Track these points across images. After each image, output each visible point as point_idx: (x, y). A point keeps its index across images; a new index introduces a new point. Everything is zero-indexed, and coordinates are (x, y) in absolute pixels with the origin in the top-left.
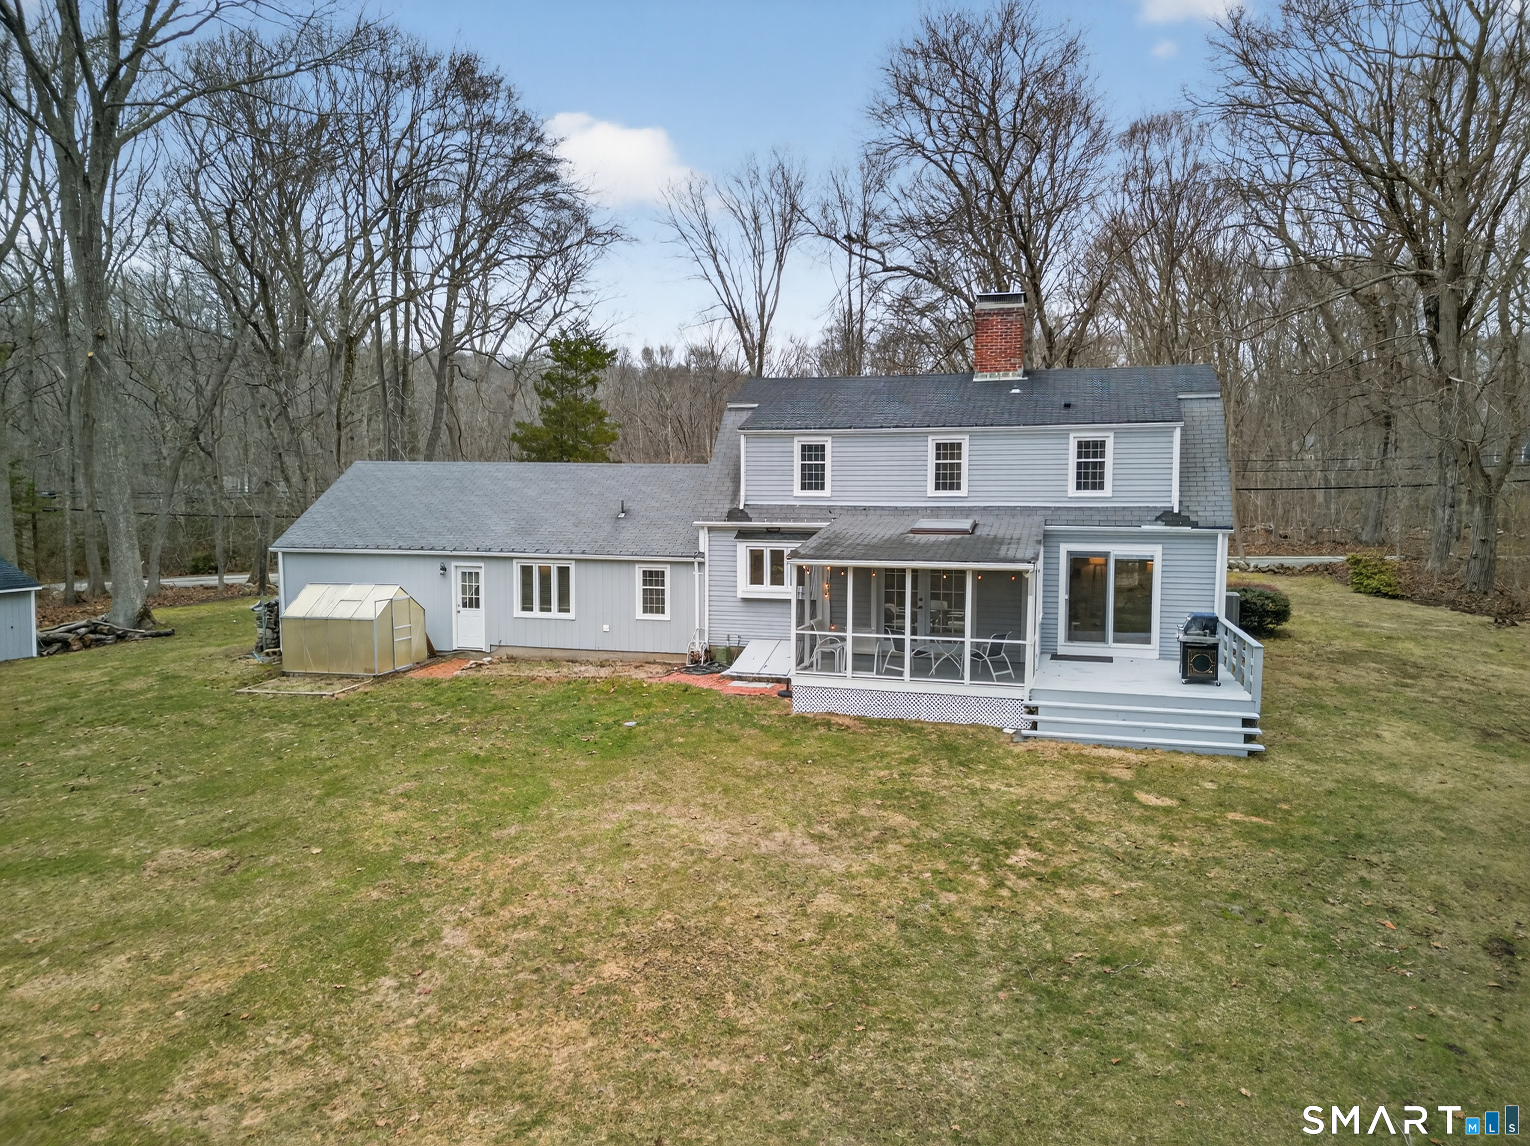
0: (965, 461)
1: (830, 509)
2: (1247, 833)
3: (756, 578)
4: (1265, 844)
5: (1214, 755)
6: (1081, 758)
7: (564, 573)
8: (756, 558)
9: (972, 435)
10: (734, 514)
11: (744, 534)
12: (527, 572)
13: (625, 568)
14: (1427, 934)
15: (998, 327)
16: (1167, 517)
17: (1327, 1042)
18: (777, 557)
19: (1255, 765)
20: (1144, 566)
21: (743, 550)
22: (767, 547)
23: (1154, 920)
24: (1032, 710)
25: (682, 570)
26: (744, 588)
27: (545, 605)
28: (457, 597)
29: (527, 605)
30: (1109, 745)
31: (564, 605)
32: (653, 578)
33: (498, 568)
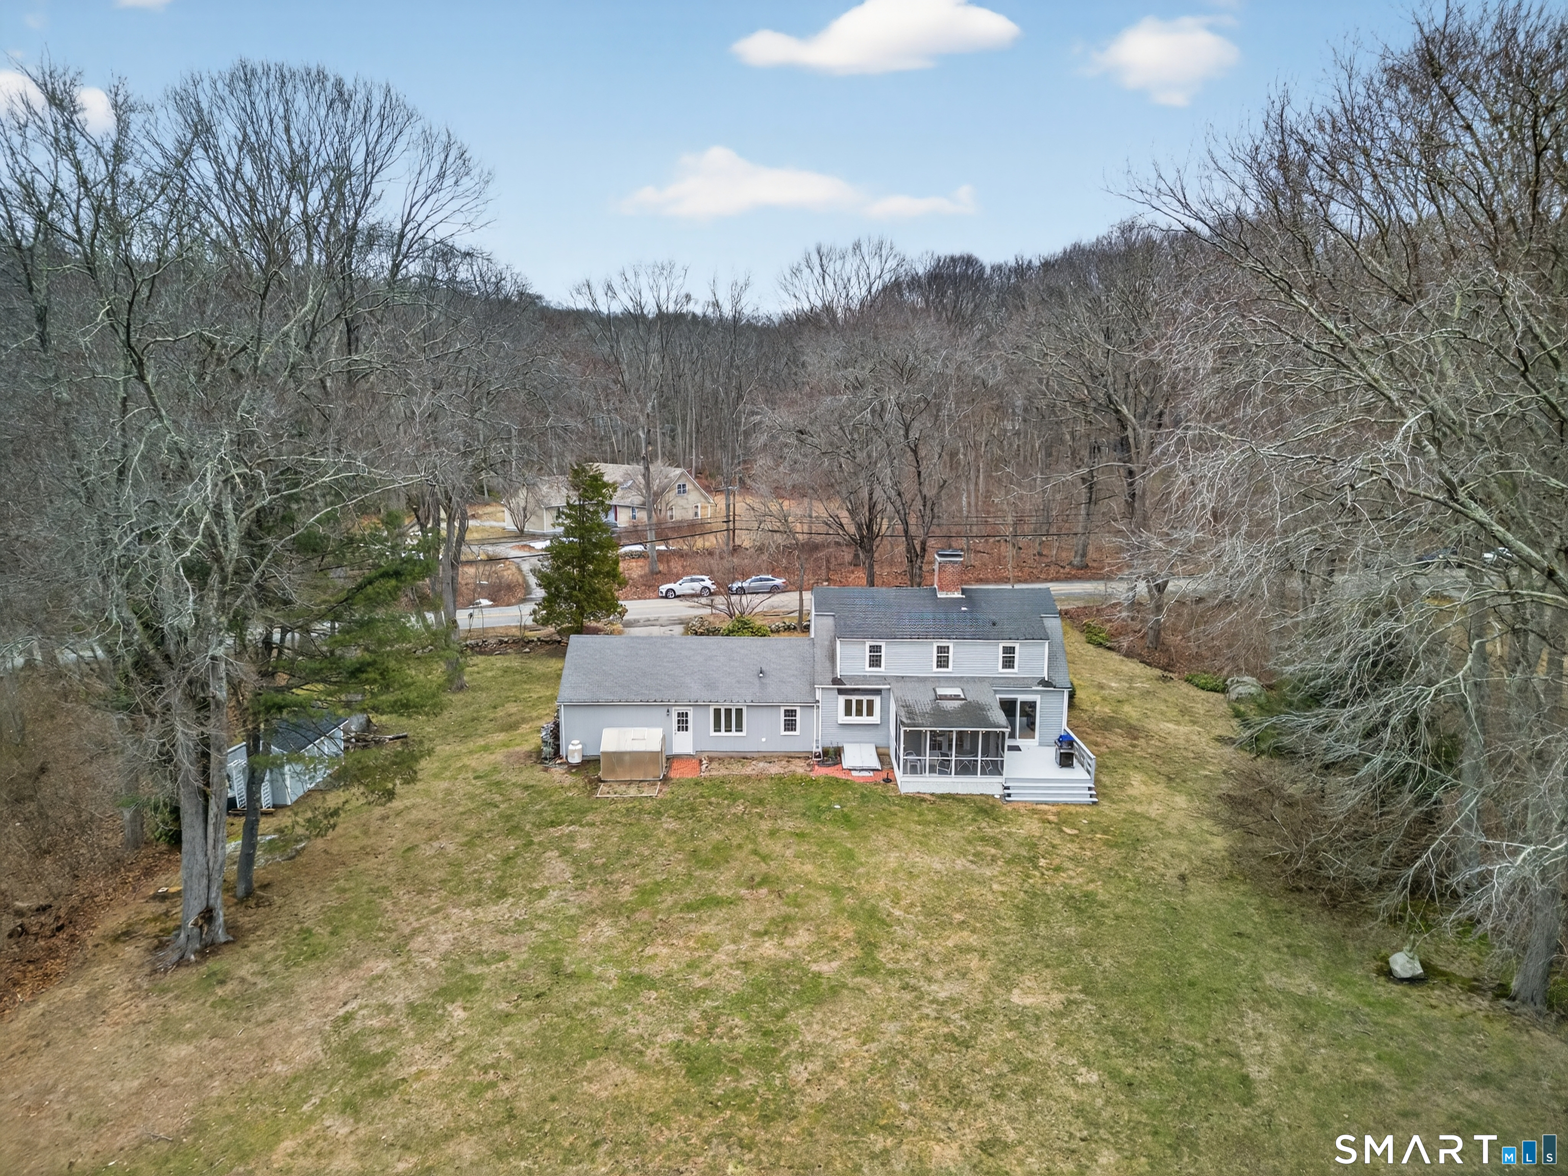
0: (951, 655)
1: (885, 678)
2: (1106, 843)
3: (848, 712)
4: (1111, 847)
5: (1081, 805)
6: (1035, 812)
7: (739, 712)
8: (848, 703)
9: (955, 645)
10: (836, 681)
11: (841, 692)
12: (717, 712)
13: (774, 710)
14: (1163, 876)
15: (950, 569)
16: (1044, 683)
17: (1146, 911)
18: (860, 703)
19: (1095, 807)
20: (1033, 705)
21: (842, 699)
22: (854, 698)
23: (1092, 881)
24: (1007, 788)
25: (808, 710)
26: (843, 719)
27: (728, 729)
28: (675, 725)
29: (717, 728)
30: (1046, 803)
31: (739, 728)
32: (790, 713)
33: (701, 711)
